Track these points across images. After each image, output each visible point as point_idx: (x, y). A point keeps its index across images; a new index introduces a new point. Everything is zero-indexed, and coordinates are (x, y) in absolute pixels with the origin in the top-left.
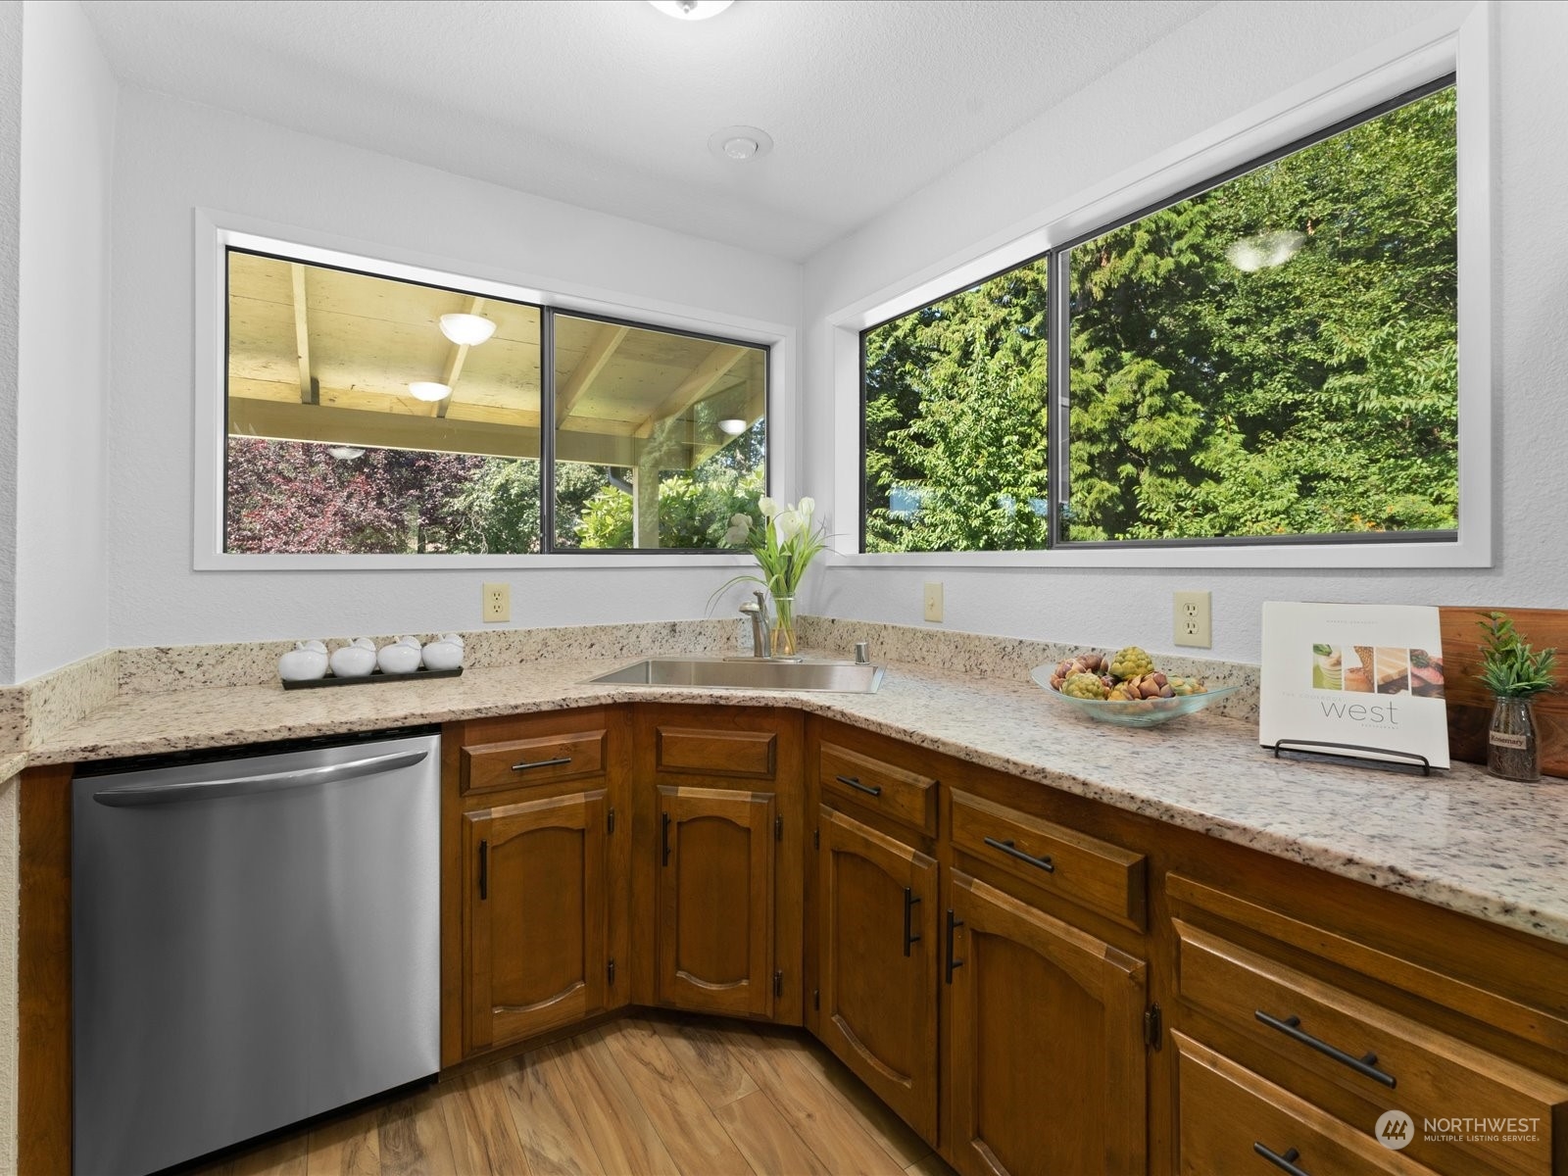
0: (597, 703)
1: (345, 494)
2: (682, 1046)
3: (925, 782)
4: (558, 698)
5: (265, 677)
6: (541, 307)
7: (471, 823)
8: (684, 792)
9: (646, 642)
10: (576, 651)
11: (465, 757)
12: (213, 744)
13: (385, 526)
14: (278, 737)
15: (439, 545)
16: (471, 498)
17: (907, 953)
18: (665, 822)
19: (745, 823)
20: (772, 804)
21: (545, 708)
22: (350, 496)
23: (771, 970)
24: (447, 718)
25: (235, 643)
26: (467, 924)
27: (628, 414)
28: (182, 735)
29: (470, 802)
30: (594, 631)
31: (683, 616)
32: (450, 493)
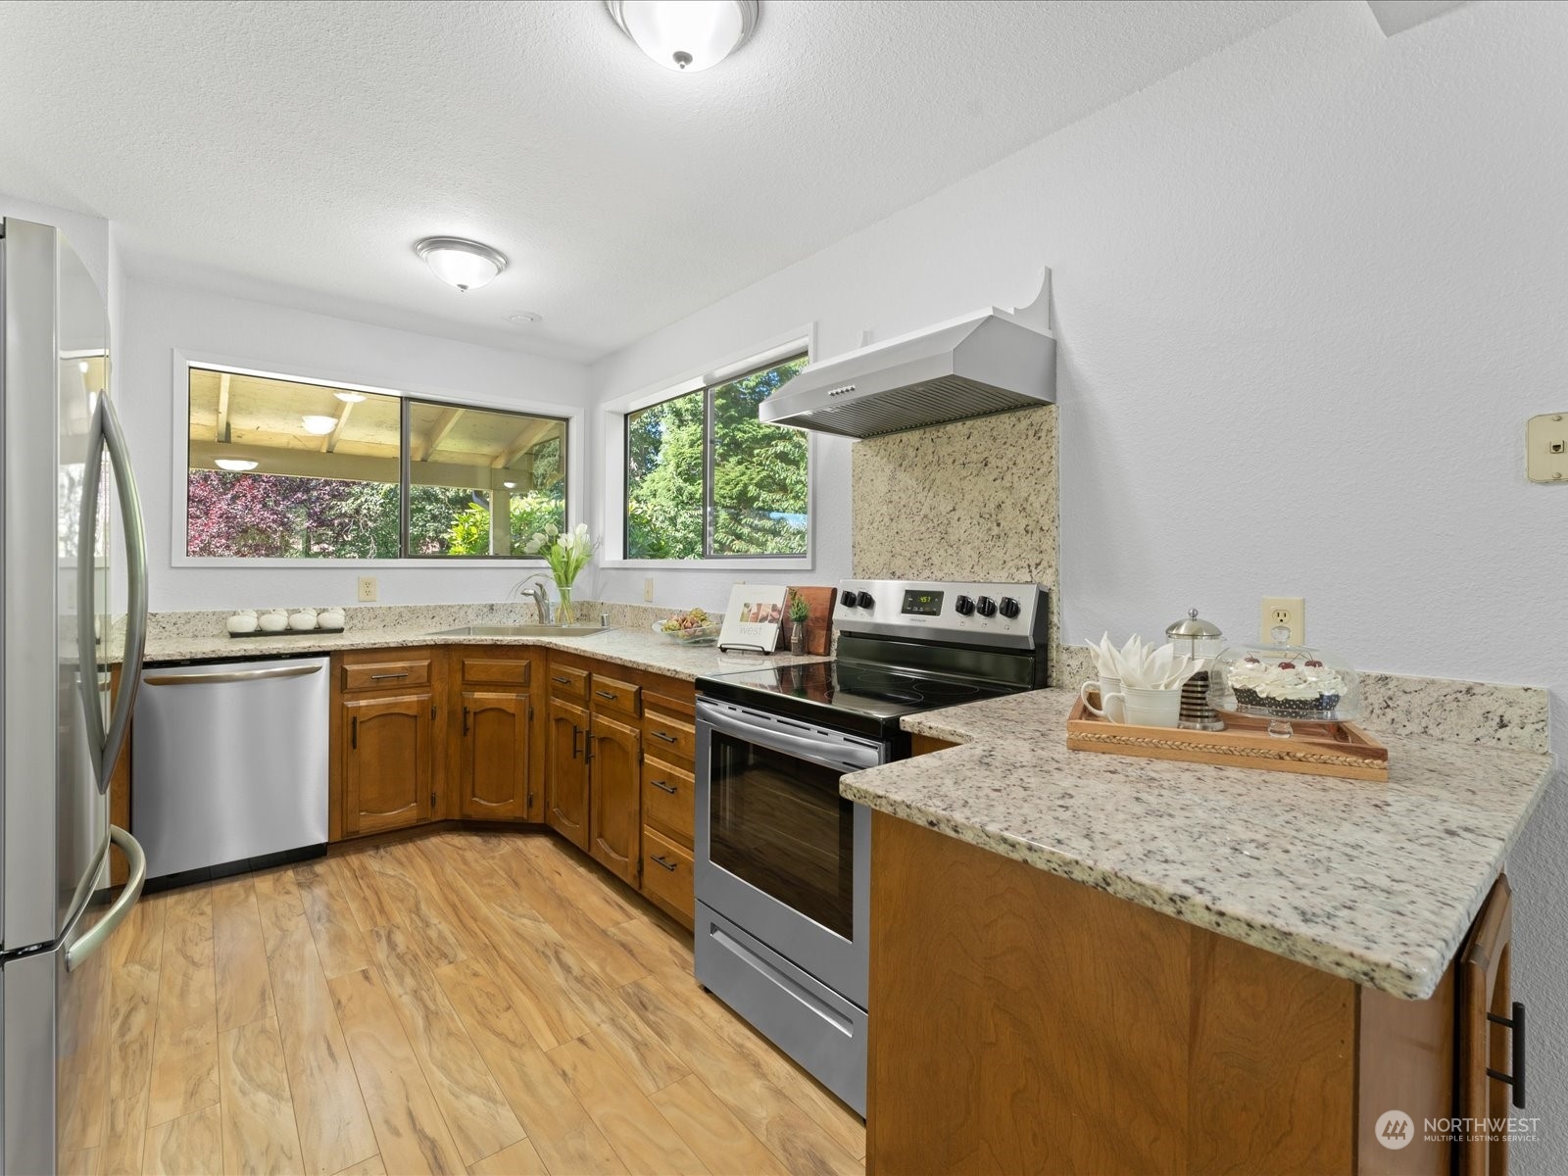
0: (425, 643)
1: (229, 496)
2: (476, 840)
3: (585, 673)
4: (400, 640)
5: (215, 633)
6: (401, 398)
7: (348, 708)
8: (478, 695)
9: (471, 616)
10: (422, 621)
11: (344, 672)
12: (205, 656)
13: (270, 527)
14: (239, 654)
15: (326, 546)
16: (359, 501)
17: (575, 757)
18: (466, 712)
19: (512, 711)
20: (527, 701)
21: (392, 645)
22: (235, 498)
23: (526, 793)
24: (333, 648)
25: (197, 611)
26: (344, 764)
27: (487, 450)
28: (188, 651)
29: (347, 696)
30: (435, 608)
31: (498, 598)
32: (338, 496)
